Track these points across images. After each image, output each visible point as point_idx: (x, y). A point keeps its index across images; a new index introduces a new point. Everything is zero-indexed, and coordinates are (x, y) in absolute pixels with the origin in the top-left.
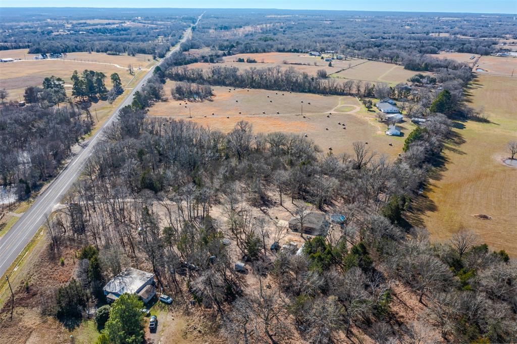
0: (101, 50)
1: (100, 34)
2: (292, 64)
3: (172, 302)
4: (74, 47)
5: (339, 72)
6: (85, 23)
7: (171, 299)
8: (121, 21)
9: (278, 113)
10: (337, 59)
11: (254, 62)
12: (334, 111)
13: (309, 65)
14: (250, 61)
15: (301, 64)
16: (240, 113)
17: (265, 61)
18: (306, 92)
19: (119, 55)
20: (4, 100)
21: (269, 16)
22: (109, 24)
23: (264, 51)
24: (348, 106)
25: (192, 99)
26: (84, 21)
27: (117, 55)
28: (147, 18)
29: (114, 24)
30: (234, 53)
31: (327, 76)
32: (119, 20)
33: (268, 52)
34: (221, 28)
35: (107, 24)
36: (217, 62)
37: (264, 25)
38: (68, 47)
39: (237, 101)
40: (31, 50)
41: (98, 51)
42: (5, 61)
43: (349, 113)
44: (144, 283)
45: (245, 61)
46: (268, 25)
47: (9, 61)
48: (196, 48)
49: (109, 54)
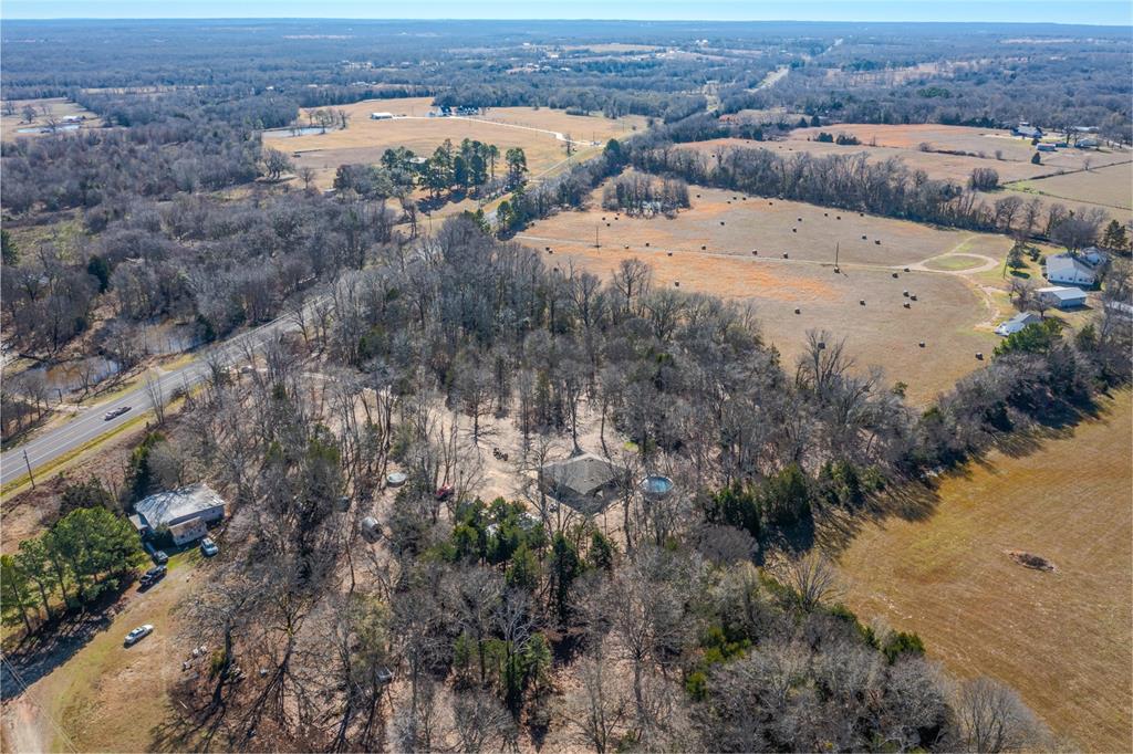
0: (558, 105)
1: (595, 72)
2: (940, 152)
3: (214, 554)
4: (517, 97)
5: (1043, 177)
6: (587, 51)
7: (215, 548)
8: (657, 48)
9: (786, 256)
10: (1078, 147)
11: (853, 142)
12: (925, 265)
13: (982, 156)
14: (844, 141)
15: (963, 154)
16: (704, 248)
17: (878, 143)
18: (900, 217)
19: (587, 115)
20: (309, 184)
21: (1011, 41)
22: (632, 53)
23: (907, 121)
24: (967, 257)
25: (636, 211)
26: (585, 47)
27: (582, 114)
28: (715, 42)
29: (640, 53)
30: (831, 121)
31: (999, 183)
32: (659, 45)
33: (916, 123)
34: (858, 67)
35: (626, 54)
36: (770, 139)
37: (974, 62)
38: (507, 96)
39: (723, 224)
40: (437, 100)
41: (553, 106)
42: (378, 118)
43: (955, 273)
44: (197, 510)
45: (835, 140)
46: (983, 61)
47: (384, 117)
48: (757, 108)
49: (569, 113)
